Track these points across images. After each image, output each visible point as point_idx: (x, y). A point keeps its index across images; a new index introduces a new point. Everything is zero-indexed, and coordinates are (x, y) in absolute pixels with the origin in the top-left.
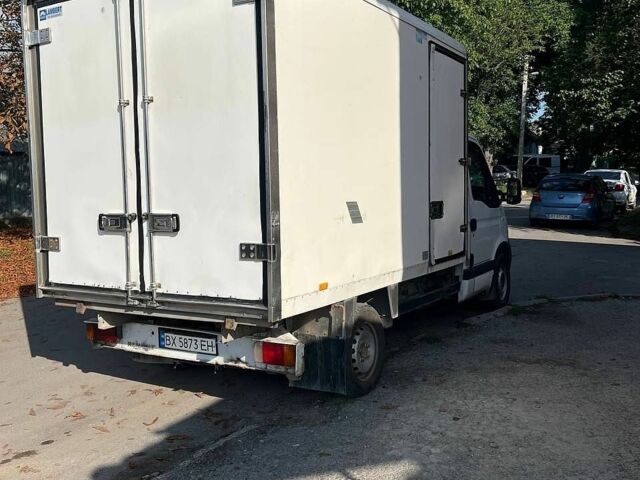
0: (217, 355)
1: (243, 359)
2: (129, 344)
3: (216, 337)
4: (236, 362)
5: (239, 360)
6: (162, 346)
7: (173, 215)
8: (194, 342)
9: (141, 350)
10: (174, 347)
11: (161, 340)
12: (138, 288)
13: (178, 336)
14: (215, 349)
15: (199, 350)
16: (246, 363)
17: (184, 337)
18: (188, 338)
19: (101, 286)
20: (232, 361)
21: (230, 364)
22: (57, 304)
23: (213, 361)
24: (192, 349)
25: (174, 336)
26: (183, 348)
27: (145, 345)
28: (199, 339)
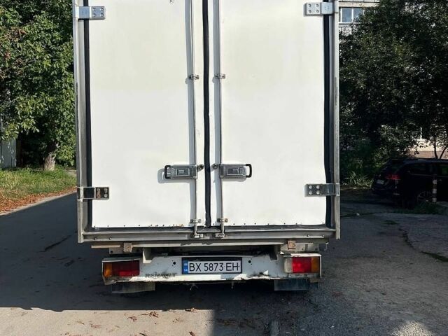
0: (241, 273)
1: (266, 273)
2: (147, 275)
3: (241, 259)
4: (259, 276)
5: (262, 274)
6: (184, 273)
7: (247, 165)
8: (219, 265)
9: (161, 279)
10: (198, 271)
11: (183, 267)
12: (203, 224)
13: (203, 263)
14: (239, 268)
15: (225, 271)
16: (269, 275)
17: (209, 262)
18: (213, 262)
19: (160, 225)
20: (255, 275)
21: (254, 278)
22: (93, 247)
23: (237, 278)
24: (218, 271)
25: (198, 263)
26: (209, 271)
27: (165, 275)
28: (225, 262)
